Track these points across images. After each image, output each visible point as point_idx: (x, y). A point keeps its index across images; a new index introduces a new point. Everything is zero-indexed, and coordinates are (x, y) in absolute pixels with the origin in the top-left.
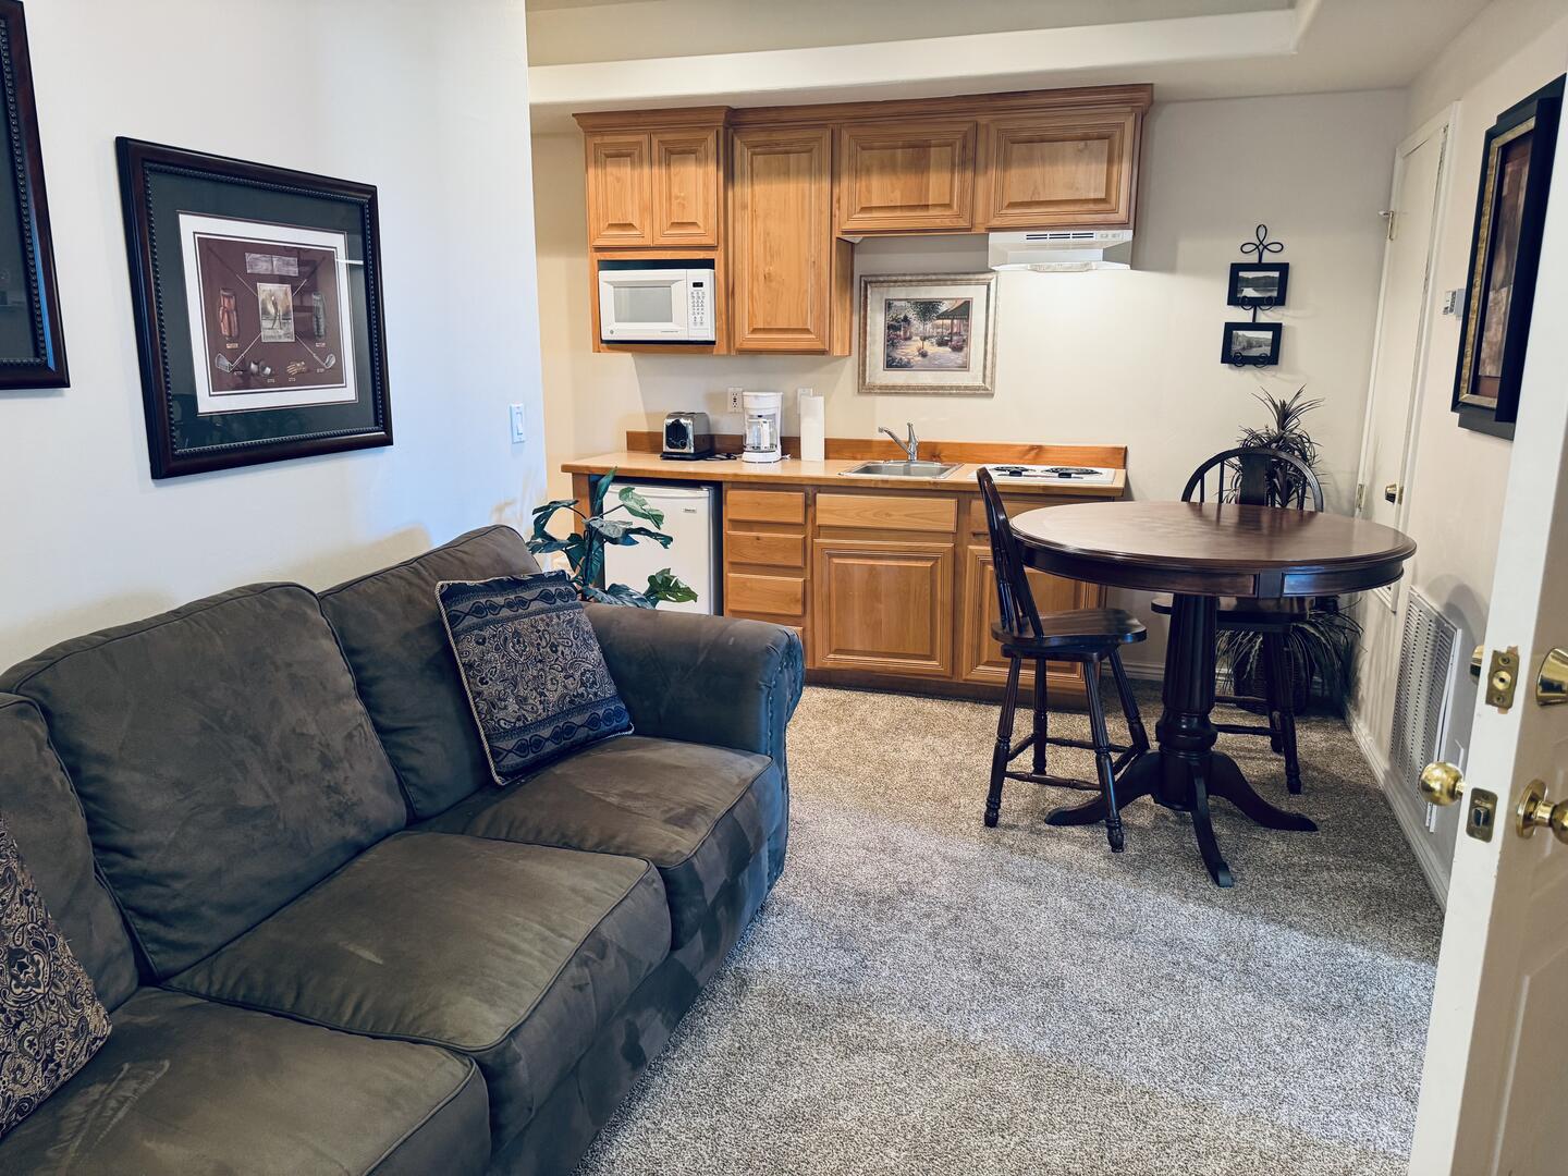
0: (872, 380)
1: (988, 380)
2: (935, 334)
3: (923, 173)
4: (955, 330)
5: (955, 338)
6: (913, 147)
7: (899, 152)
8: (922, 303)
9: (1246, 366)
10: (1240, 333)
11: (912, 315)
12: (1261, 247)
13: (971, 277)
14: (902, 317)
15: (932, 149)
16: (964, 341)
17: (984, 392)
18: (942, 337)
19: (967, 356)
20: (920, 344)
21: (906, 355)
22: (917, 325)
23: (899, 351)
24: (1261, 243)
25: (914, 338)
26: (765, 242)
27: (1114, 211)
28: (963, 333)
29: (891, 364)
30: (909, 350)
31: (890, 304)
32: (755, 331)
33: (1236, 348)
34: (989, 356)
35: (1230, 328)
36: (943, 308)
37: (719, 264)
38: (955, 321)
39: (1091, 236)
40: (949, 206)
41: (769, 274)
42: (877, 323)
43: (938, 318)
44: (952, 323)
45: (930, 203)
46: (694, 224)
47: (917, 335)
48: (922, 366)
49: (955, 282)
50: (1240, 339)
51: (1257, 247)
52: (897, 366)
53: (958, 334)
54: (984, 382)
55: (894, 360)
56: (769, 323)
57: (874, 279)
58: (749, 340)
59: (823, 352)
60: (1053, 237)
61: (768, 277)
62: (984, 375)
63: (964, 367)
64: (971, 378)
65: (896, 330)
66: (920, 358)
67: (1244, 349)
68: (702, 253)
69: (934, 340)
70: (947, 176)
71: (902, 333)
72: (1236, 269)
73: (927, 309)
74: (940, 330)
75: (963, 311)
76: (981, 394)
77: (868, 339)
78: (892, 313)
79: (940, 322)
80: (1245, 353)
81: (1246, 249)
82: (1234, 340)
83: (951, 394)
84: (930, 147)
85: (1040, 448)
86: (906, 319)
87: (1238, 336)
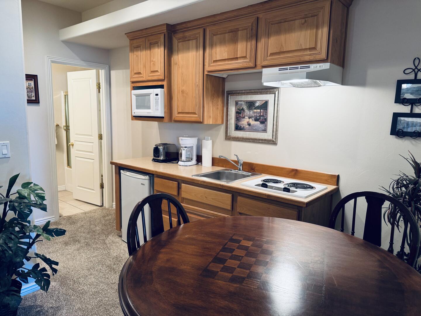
0: (230, 135)
1: (274, 137)
2: (254, 116)
3: (235, 43)
4: (262, 114)
5: (262, 118)
6: (232, 32)
7: (227, 35)
8: (249, 102)
9: (406, 137)
10: (402, 118)
11: (245, 107)
12: (416, 70)
13: (268, 90)
14: (241, 108)
15: (239, 32)
16: (265, 119)
17: (273, 142)
18: (257, 117)
19: (266, 126)
20: (248, 120)
21: (243, 124)
22: (247, 112)
23: (240, 123)
24: (416, 68)
25: (246, 117)
26: (182, 77)
27: (320, 53)
28: (265, 116)
29: (238, 128)
30: (244, 122)
31: (237, 103)
32: (179, 113)
33: (399, 127)
34: (275, 127)
35: (396, 116)
36: (257, 104)
37: (165, 87)
38: (262, 110)
39: (309, 67)
40: (245, 57)
41: (183, 90)
42: (233, 110)
43: (255, 109)
44: (260, 111)
45: (238, 57)
46: (157, 71)
47: (247, 116)
48: (249, 129)
49: (261, 93)
50: (402, 122)
51: (414, 70)
52: (239, 129)
53: (263, 116)
54: (273, 138)
55: (238, 126)
56: (183, 110)
57: (231, 92)
58: (177, 117)
59: (200, 122)
60: (291, 69)
61: (183, 92)
62: (273, 135)
63: (265, 131)
64: (268, 136)
65: (239, 114)
66: (247, 126)
67: (404, 128)
68: (160, 82)
69: (253, 118)
70: (244, 44)
71: (241, 115)
72: (400, 83)
73: (251, 105)
74: (256, 114)
75: (265, 106)
76: (271, 143)
77: (229, 117)
78: (238, 107)
79: (256, 110)
80: (405, 130)
81: (407, 72)
82: (398, 123)
83: (259, 142)
84: (238, 31)
85: (296, 171)
86: (243, 109)
87: (401, 120)
